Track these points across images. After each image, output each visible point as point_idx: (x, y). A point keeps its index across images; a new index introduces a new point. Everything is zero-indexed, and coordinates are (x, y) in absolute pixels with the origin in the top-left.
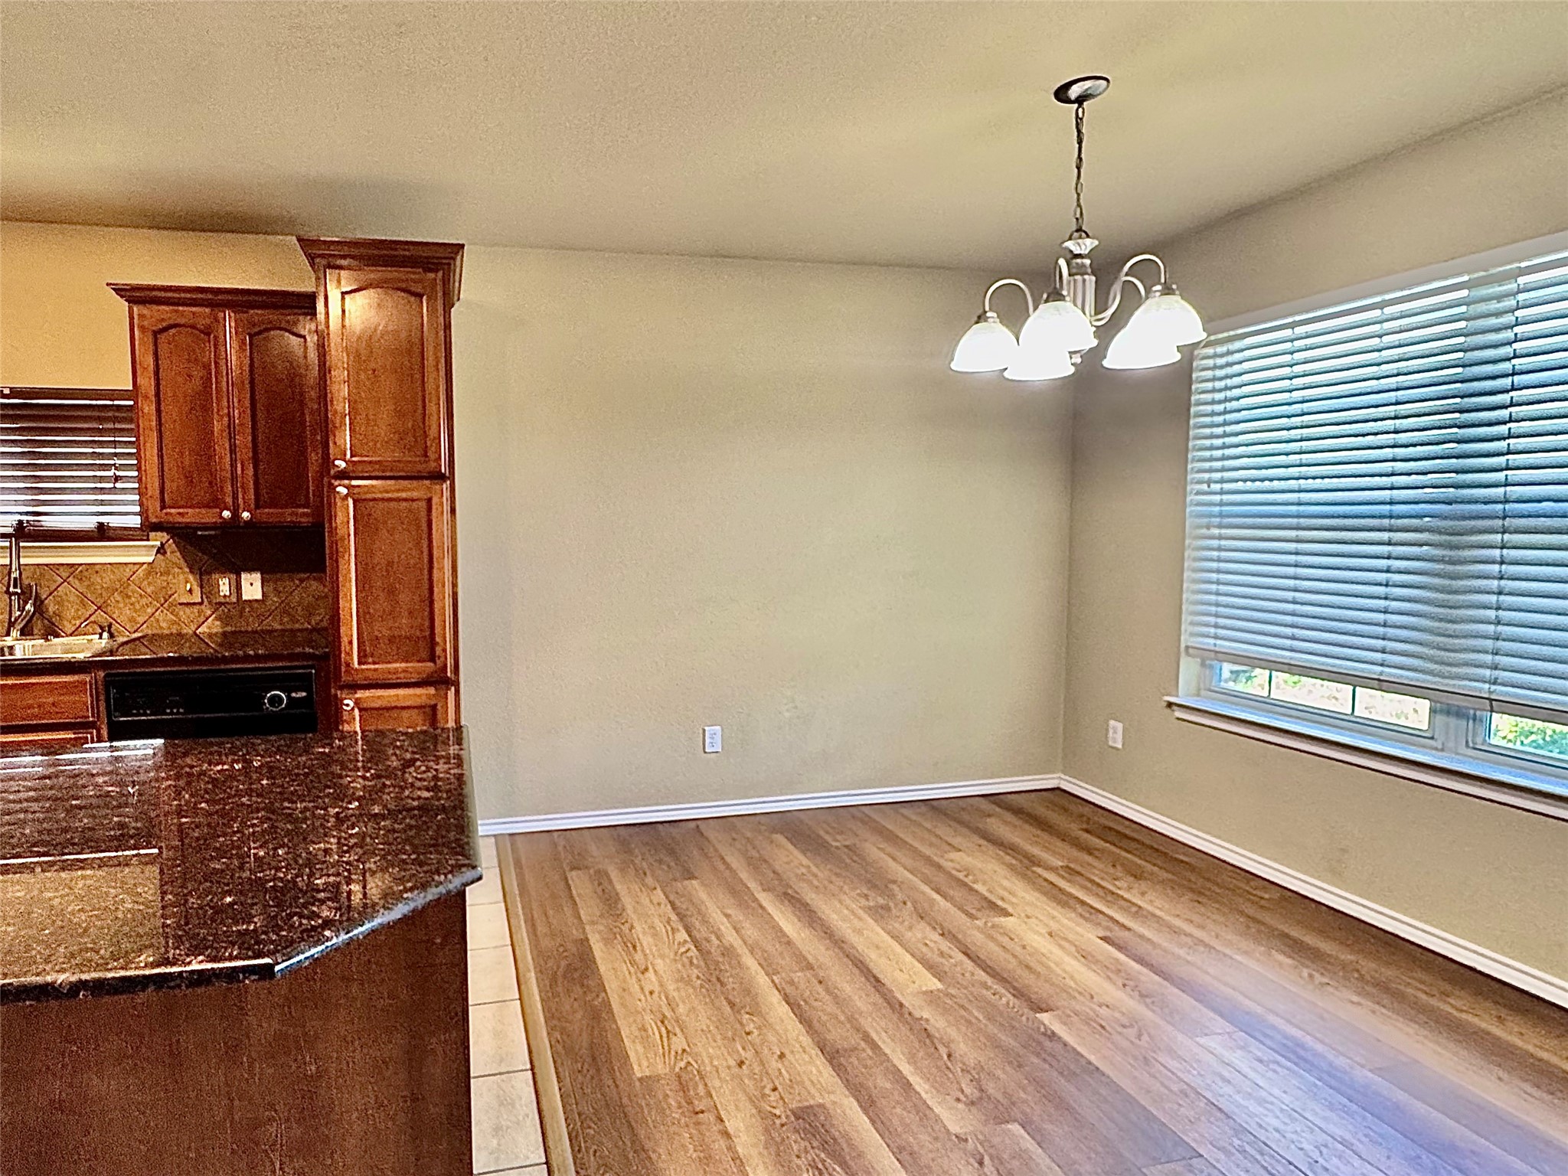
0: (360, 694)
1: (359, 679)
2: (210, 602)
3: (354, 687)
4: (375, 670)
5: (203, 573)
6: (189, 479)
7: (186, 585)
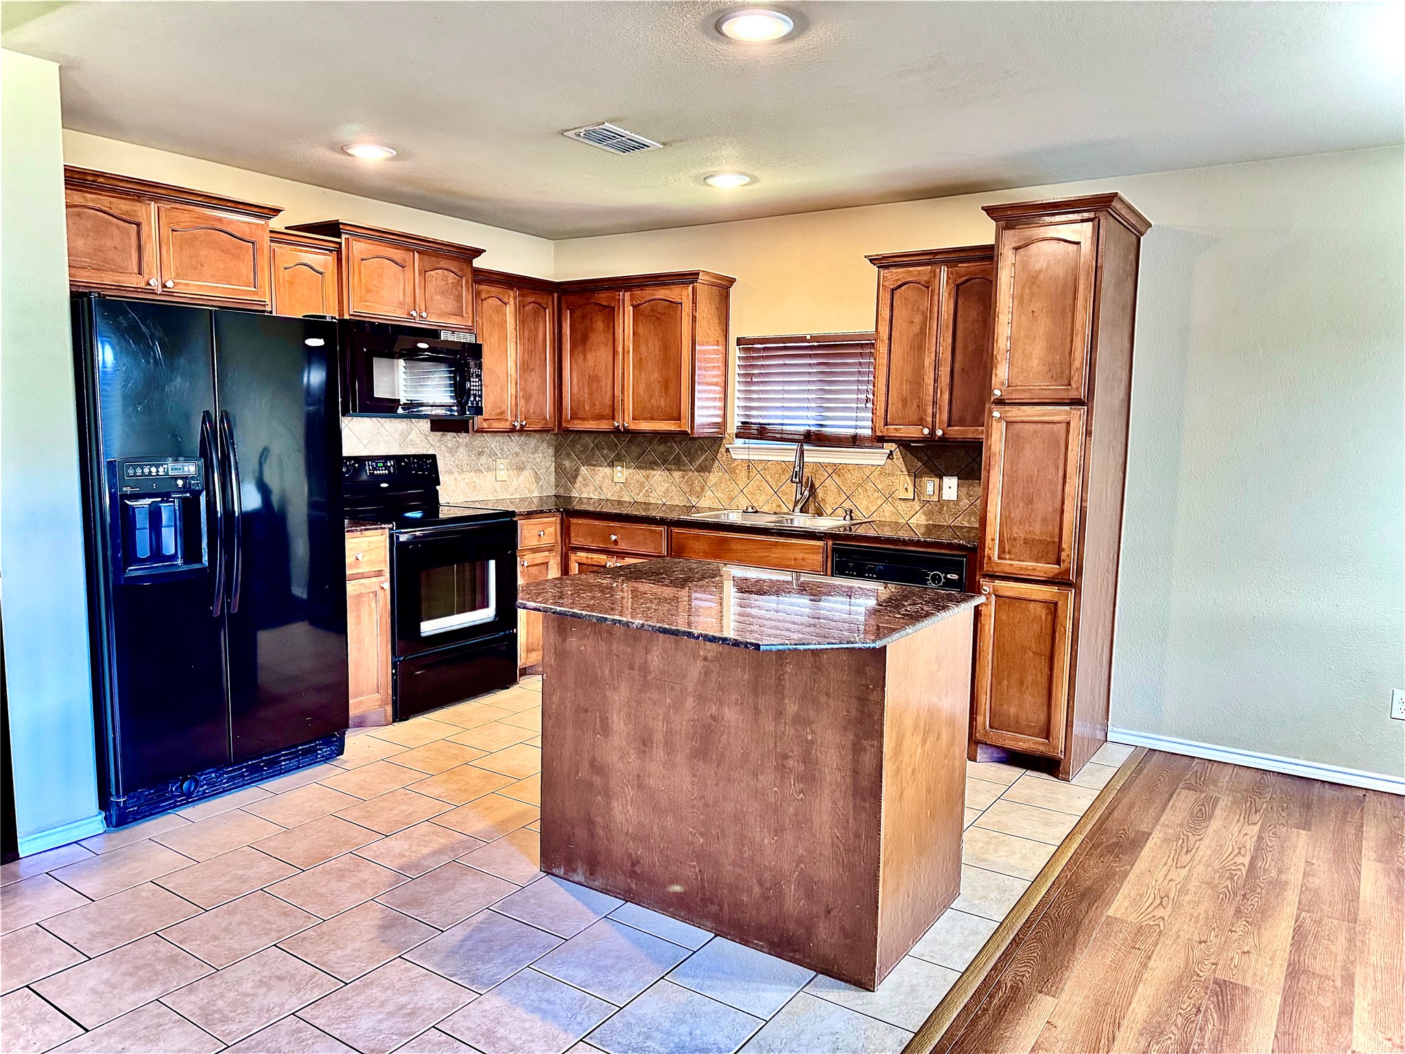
0: (997, 583)
1: (997, 570)
2: (919, 500)
3: (993, 577)
4: (1011, 565)
5: (916, 475)
6: (904, 401)
7: (903, 483)
